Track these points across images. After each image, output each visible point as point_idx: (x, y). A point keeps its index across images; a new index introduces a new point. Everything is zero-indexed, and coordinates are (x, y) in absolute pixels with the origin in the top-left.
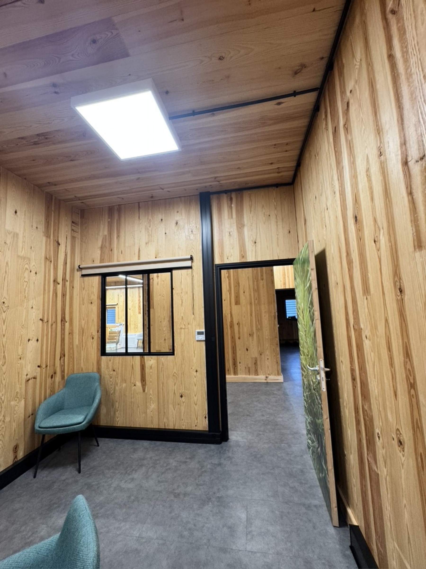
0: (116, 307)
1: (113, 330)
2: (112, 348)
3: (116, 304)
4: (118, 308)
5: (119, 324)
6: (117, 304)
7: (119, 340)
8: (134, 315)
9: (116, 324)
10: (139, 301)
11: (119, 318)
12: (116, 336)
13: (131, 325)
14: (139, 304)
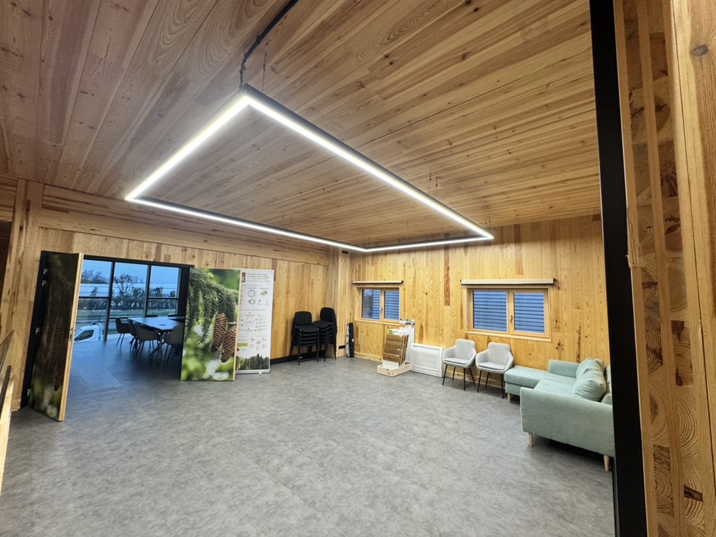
0: (401, 288)
1: (394, 334)
2: (391, 373)
3: (400, 282)
4: (404, 289)
5: (405, 322)
6: (402, 282)
7: (404, 355)
8: (434, 306)
9: (401, 322)
10: (445, 276)
11: (404, 311)
12: (399, 347)
13: (430, 327)
14: (445, 285)
